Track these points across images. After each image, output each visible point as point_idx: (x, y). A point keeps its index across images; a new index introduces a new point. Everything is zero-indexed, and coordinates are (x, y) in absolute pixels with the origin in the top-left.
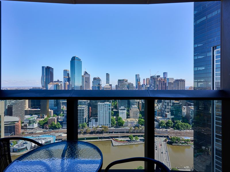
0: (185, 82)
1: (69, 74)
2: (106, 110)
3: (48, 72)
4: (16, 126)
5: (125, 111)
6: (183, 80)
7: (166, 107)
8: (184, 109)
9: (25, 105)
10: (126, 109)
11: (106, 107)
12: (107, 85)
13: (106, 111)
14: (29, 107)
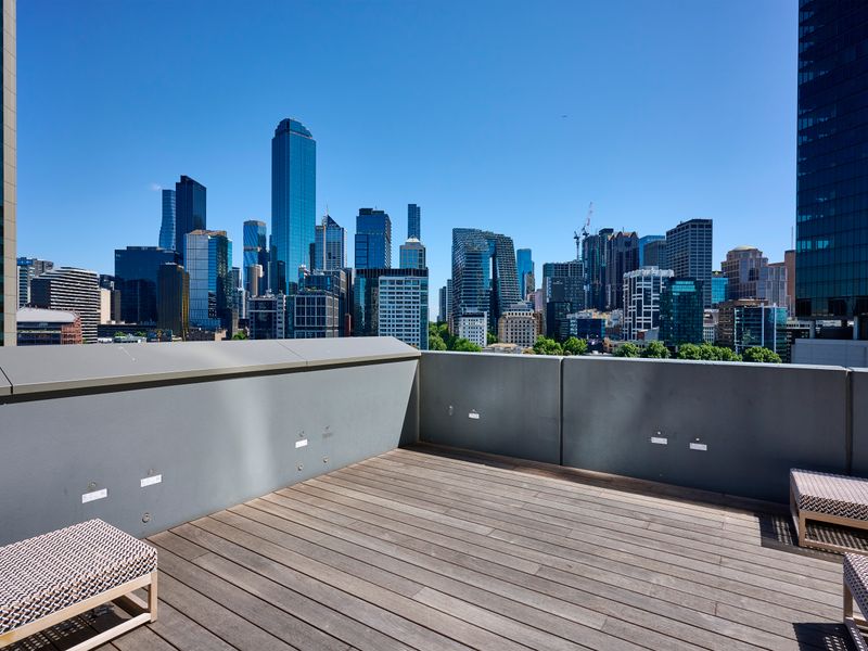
0: (710, 226)
1: (263, 239)
2: (412, 300)
3: (186, 203)
4: (65, 336)
5: (484, 323)
6: (707, 221)
7: (639, 308)
8: (711, 317)
9: (98, 311)
10: (485, 313)
11: (409, 288)
12: (410, 240)
13: (412, 305)
14: (112, 318)
